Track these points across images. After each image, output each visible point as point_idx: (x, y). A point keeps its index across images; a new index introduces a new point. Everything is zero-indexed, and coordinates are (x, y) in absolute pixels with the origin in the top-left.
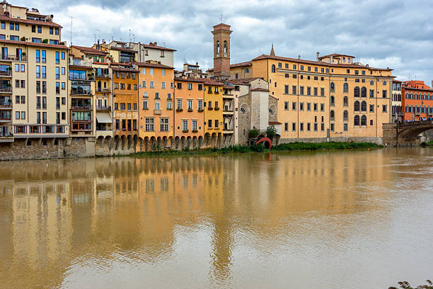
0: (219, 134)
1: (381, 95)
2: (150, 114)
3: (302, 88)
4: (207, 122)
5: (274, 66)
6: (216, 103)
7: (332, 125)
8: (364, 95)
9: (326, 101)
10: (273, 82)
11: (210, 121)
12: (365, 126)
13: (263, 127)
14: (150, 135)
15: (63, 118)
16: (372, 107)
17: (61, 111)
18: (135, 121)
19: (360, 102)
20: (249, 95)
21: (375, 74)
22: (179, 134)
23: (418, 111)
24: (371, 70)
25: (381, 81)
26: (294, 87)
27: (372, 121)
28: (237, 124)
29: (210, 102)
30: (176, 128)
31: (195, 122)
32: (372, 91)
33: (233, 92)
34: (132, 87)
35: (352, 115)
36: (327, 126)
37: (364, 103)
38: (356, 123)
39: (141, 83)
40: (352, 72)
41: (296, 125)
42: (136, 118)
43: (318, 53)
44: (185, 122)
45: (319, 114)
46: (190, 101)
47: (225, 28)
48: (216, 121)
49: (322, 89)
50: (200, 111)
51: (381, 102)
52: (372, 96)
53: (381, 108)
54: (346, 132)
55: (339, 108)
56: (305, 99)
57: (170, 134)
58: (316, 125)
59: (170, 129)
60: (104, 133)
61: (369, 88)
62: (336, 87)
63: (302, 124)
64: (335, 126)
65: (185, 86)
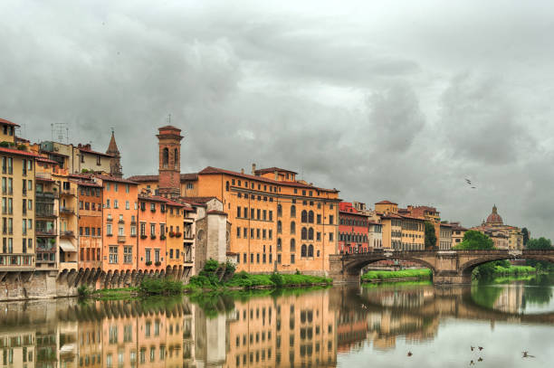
0: (180, 266)
1: (327, 221)
2: (113, 242)
3: (253, 210)
4: (168, 251)
5: (228, 182)
6: (178, 227)
7: (279, 256)
8: (311, 221)
9: (274, 227)
10: (227, 202)
11: (172, 250)
12: (311, 258)
13: (222, 258)
14: (113, 268)
15: (30, 246)
16: (318, 234)
17: (27, 237)
18: (99, 249)
19: (308, 228)
20: (205, 219)
21: (322, 196)
22: (143, 267)
23: (349, 240)
24: (319, 191)
25: (328, 204)
26: (246, 209)
27: (319, 251)
28: (193, 255)
29: (172, 227)
30: (140, 259)
31: (157, 251)
32: (319, 216)
33: (191, 215)
34: (97, 207)
35: (299, 245)
36: (275, 258)
37: (311, 229)
38: (303, 254)
39: (105, 202)
40: (300, 193)
41: (247, 257)
42: (100, 246)
43: (254, 165)
44: (148, 251)
45: (268, 242)
46: (153, 225)
47: (175, 133)
48: (178, 251)
49: (271, 212)
50: (163, 238)
51: (328, 229)
52: (319, 222)
53: (327, 237)
54: (292, 265)
55: (286, 236)
56: (255, 224)
57: (134, 267)
58: (264, 256)
59: (134, 261)
60: (69, 266)
61: (317, 212)
62: (283, 210)
63: (252, 255)
64: (282, 257)
65: (148, 207)
